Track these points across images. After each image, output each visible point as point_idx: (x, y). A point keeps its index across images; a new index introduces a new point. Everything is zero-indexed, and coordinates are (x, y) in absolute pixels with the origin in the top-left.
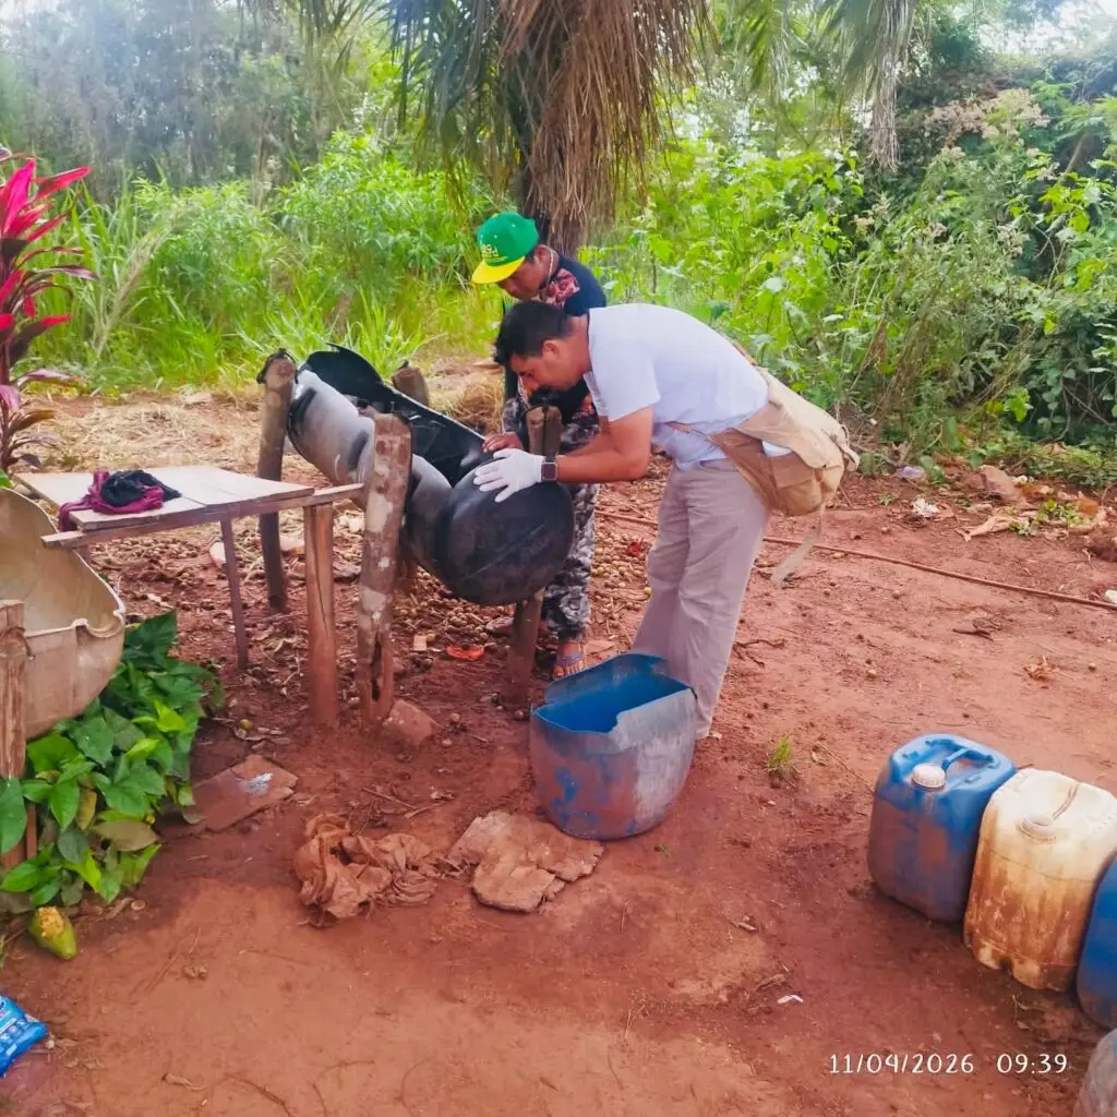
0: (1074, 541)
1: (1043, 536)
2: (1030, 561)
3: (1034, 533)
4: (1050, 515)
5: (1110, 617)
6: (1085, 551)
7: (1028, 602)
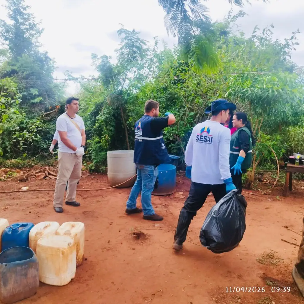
0: (15, 179)
1: (8, 180)
2: (5, 186)
3: (6, 180)
4: (10, 175)
5: (23, 193)
6: (18, 181)
7: (4, 195)
